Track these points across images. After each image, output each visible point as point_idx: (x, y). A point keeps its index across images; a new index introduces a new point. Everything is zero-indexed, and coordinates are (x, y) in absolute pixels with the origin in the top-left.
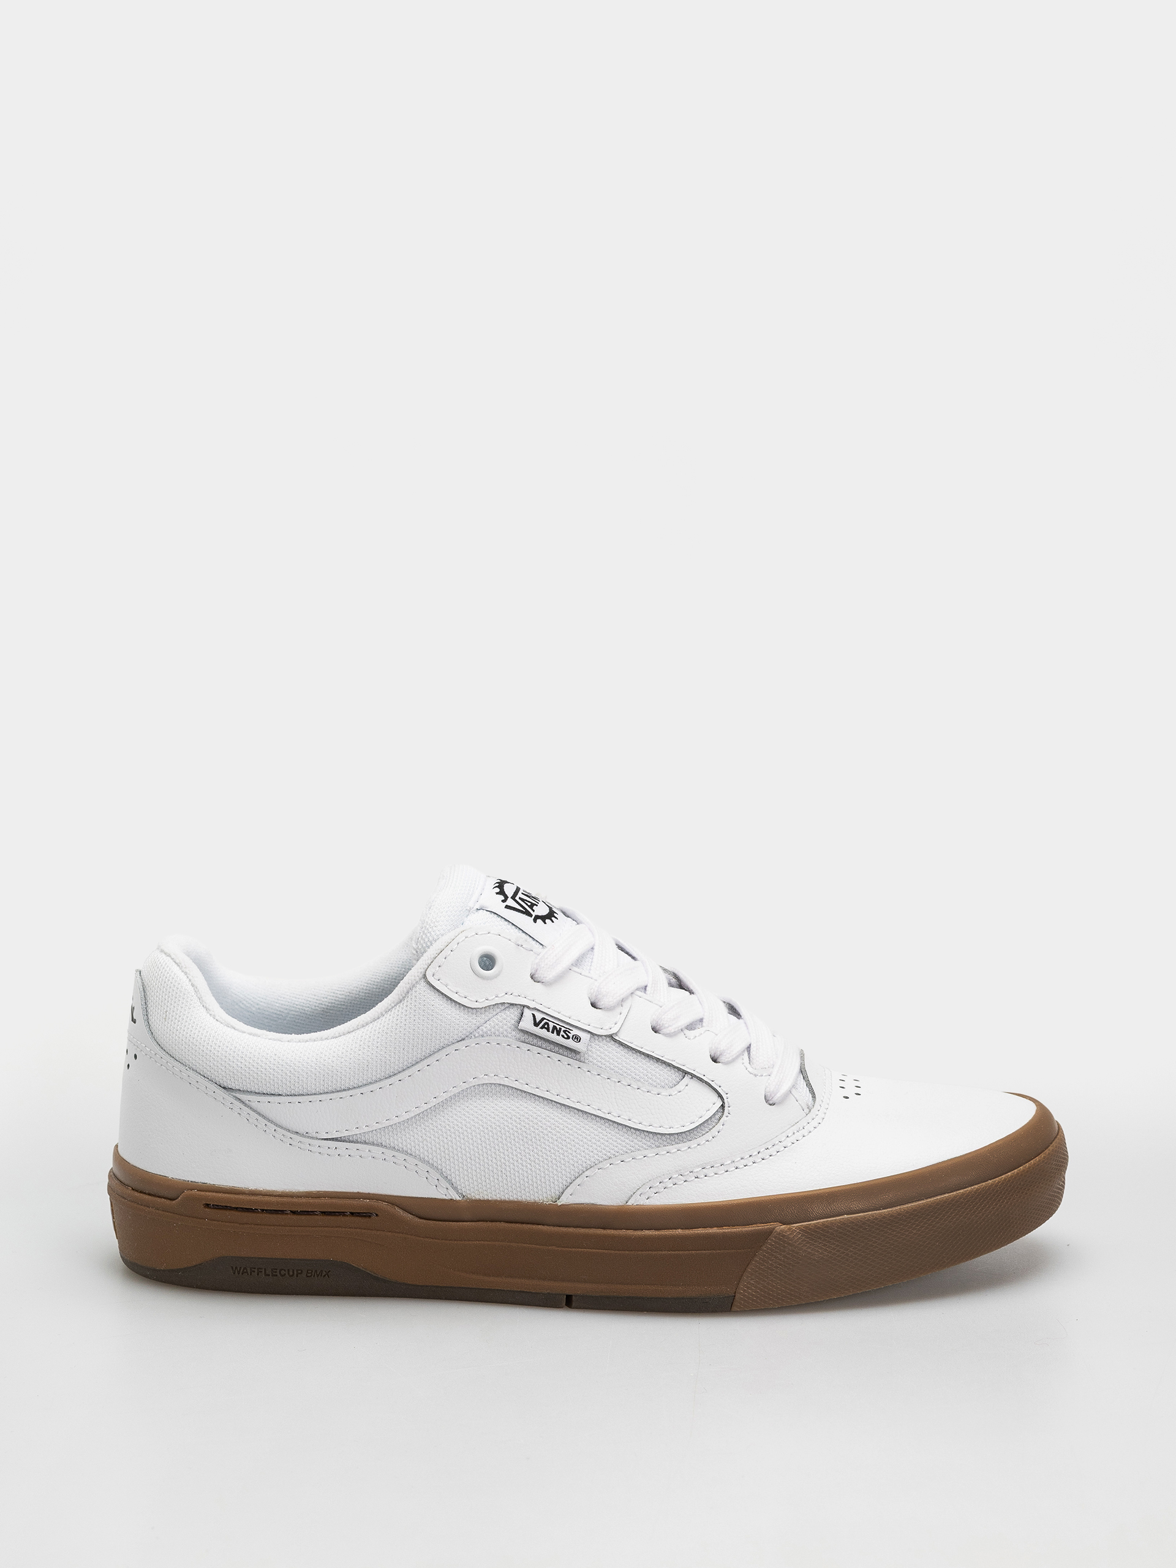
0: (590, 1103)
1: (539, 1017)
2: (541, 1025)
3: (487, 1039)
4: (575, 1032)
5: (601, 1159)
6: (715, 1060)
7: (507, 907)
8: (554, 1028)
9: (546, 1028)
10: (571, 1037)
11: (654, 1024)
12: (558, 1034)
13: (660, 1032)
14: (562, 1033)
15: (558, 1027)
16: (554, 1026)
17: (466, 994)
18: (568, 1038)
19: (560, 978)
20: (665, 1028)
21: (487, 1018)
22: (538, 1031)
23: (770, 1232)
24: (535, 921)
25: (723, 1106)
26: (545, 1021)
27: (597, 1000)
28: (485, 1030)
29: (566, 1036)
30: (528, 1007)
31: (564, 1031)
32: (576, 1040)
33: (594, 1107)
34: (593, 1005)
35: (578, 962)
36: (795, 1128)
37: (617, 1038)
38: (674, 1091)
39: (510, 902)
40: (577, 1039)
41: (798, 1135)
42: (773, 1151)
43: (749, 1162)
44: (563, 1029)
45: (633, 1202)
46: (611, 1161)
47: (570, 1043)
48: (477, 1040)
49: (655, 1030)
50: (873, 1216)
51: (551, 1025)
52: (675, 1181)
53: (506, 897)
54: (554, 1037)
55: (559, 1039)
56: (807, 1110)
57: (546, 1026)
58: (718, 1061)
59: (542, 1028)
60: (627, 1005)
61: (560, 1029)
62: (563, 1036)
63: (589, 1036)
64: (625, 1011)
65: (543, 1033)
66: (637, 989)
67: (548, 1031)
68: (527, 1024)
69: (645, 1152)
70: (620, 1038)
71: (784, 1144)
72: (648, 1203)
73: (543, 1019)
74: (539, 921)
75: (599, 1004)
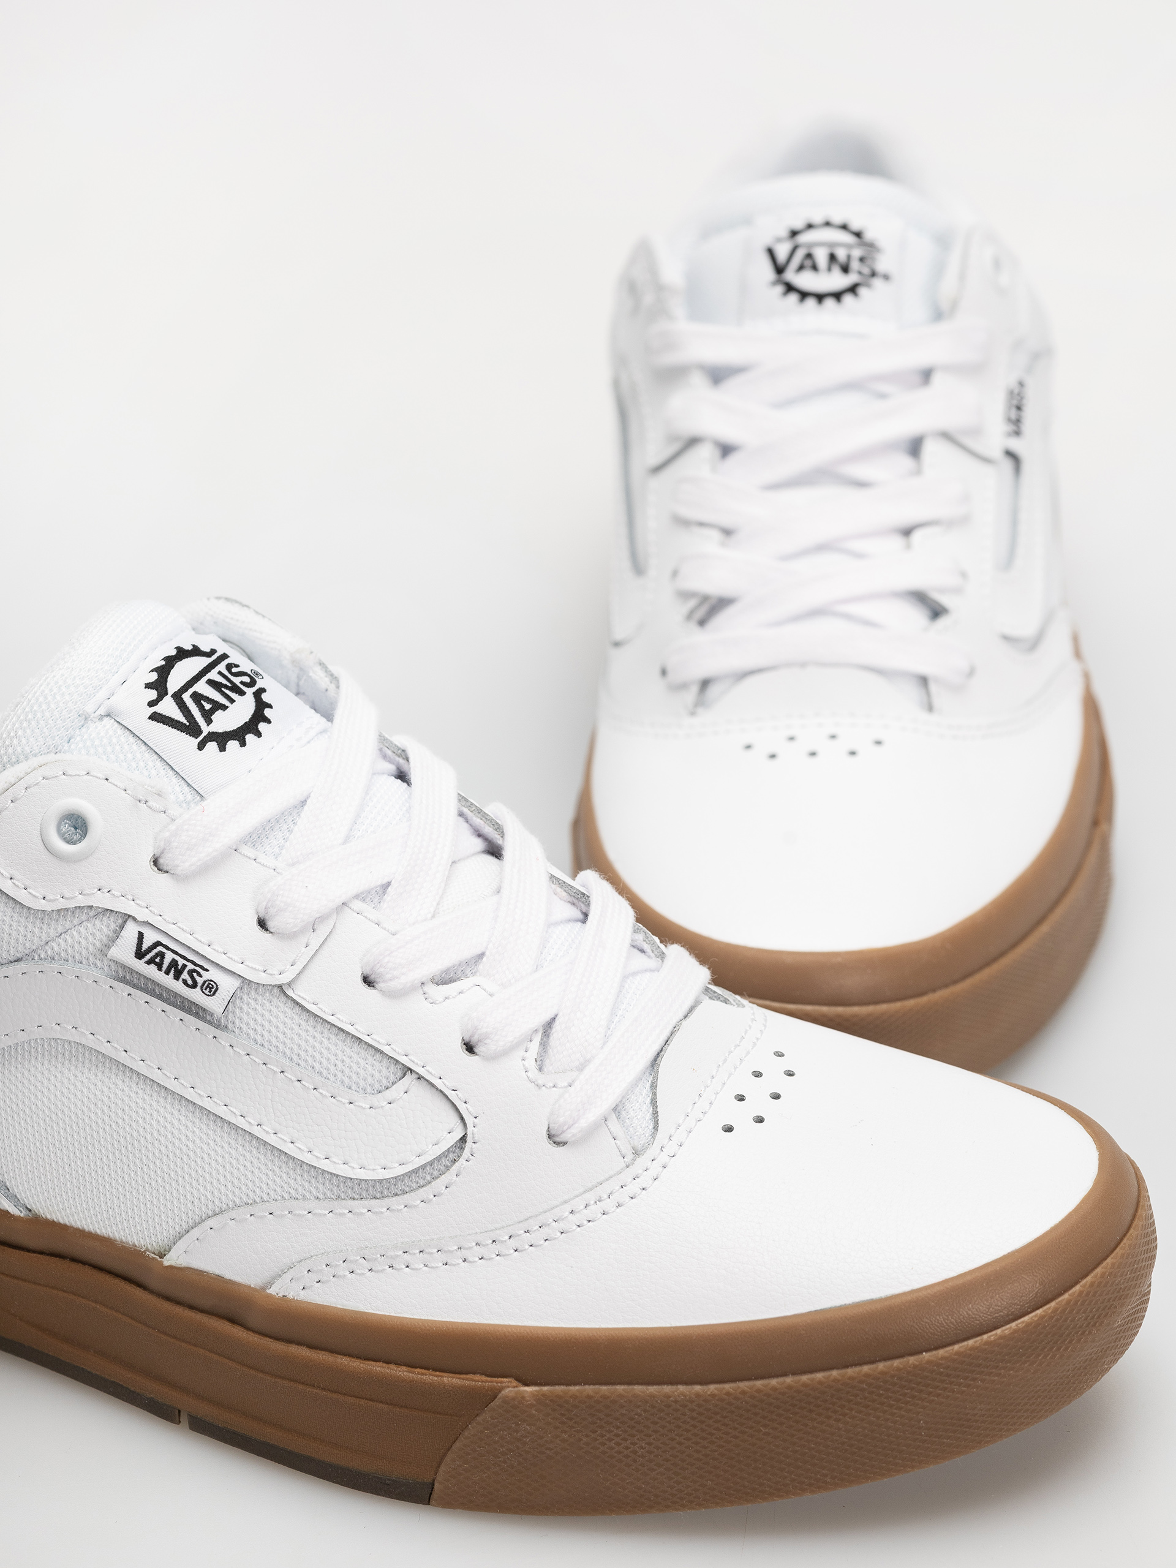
0: (228, 1102)
1: (149, 939)
2: (148, 957)
3: (57, 966)
4: (213, 974)
5: (238, 1201)
6: (470, 1048)
7: (156, 717)
8: (174, 963)
9: (156, 964)
10: (199, 985)
11: (367, 972)
12: (177, 977)
13: (376, 986)
14: (185, 975)
15: (181, 962)
16: (173, 959)
17: (28, 882)
18: (194, 985)
19: (205, 869)
20: (384, 981)
21: (60, 929)
22: (140, 966)
23: (494, 1394)
24: (201, 746)
25: (463, 1139)
26: (160, 948)
27: (267, 918)
28: (56, 948)
29: (190, 982)
30: (134, 919)
31: (191, 973)
32: (207, 992)
33: (234, 1110)
34: (262, 924)
35: (255, 837)
36: (591, 1197)
37: (290, 992)
38: (380, 1100)
39: (168, 707)
40: (211, 988)
41: (595, 1210)
42: (537, 1237)
43: (490, 1251)
44: (190, 966)
45: (277, 1291)
46: (251, 1210)
47: (196, 995)
48: (45, 966)
49: (368, 981)
50: (685, 1396)
51: (169, 957)
52: (353, 1267)
53: (162, 694)
54: (168, 981)
55: (178, 986)
56: (630, 1157)
57: (157, 960)
58: (476, 1050)
59: (149, 962)
60: (323, 930)
61: (184, 966)
62: (185, 982)
63: (236, 983)
64: (315, 941)
65: (151, 971)
66: (357, 897)
67: (160, 969)
68: (124, 950)
69: (312, 1204)
70: (299, 993)
71: (561, 1225)
72: (303, 1296)
73: (158, 944)
74: (212, 746)
75: (270, 924)
